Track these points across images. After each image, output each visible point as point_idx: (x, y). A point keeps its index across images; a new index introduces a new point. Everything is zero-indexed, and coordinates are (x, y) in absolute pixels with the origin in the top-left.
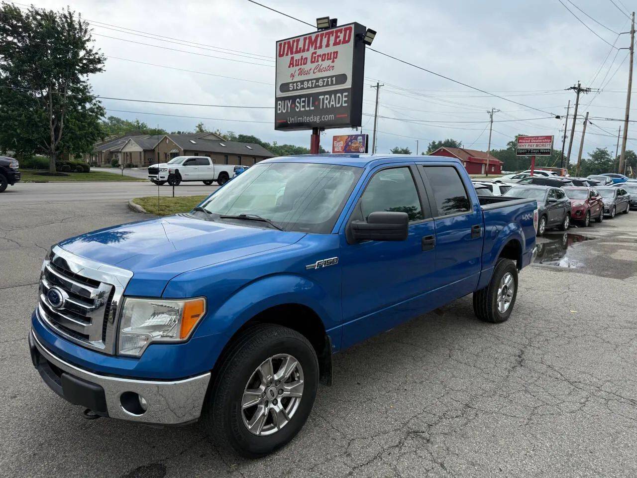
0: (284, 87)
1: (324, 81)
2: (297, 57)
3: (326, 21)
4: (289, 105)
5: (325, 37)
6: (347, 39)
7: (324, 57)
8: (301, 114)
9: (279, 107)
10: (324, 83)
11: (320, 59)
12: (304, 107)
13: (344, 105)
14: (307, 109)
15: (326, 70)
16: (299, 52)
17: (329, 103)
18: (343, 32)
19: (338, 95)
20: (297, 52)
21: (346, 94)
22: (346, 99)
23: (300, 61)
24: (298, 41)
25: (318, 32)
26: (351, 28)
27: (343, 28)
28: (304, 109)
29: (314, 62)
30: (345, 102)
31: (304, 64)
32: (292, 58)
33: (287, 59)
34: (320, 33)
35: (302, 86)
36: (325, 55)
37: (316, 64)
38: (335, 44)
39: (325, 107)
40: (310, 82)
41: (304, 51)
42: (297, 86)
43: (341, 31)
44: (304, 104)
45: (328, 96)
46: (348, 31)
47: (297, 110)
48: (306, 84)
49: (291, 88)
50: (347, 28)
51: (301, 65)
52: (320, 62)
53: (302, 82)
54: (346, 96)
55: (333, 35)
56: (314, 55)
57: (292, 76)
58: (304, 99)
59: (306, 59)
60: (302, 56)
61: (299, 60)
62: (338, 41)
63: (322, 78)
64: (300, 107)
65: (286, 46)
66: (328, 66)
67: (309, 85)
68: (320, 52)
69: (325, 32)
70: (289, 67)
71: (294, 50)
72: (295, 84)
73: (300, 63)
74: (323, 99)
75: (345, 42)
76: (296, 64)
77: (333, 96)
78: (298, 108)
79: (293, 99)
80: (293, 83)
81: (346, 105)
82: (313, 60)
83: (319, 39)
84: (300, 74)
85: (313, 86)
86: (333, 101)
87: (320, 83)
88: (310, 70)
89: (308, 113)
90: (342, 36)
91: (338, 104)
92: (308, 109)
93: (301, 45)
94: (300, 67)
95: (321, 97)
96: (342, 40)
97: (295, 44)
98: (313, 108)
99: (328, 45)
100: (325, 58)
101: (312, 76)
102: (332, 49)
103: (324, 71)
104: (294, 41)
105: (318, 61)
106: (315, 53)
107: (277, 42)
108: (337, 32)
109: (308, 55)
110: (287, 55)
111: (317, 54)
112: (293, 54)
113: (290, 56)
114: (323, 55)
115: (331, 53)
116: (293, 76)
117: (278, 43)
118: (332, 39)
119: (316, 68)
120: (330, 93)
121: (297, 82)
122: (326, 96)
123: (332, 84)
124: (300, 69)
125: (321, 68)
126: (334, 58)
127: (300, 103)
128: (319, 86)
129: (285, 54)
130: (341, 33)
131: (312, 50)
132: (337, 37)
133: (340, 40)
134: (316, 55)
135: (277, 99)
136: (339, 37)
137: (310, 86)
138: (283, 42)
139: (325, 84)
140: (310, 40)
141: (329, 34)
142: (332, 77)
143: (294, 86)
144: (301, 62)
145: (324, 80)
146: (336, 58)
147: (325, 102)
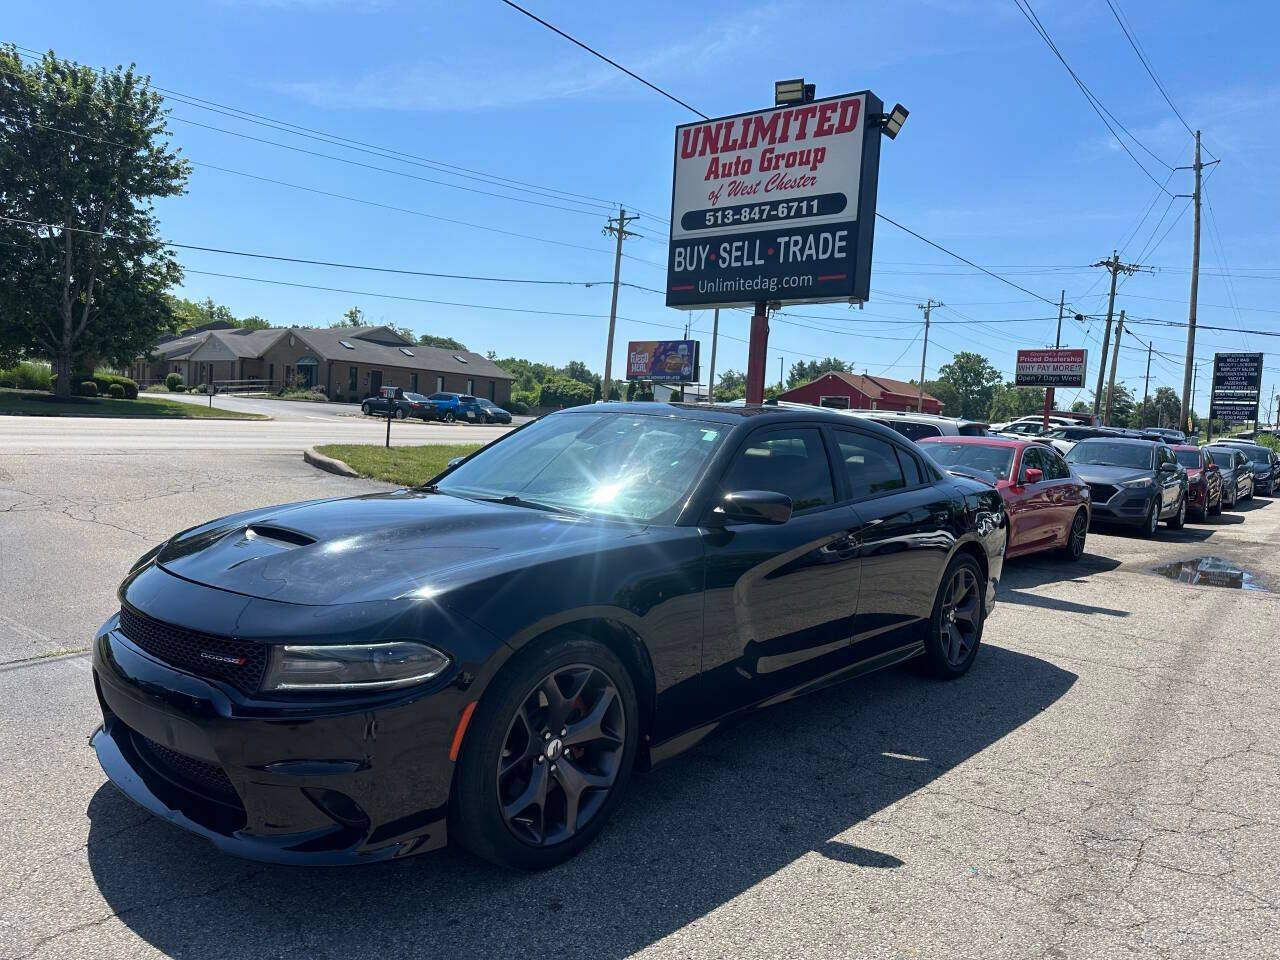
0: (693, 220)
1: (790, 209)
2: (727, 158)
3: (798, 86)
4: (704, 256)
5: (796, 119)
6: (847, 123)
7: (791, 160)
8: (731, 274)
9: (677, 259)
10: (789, 212)
11: (782, 163)
12: (739, 259)
13: (837, 255)
14: (747, 263)
15: (796, 185)
16: (733, 148)
17: (802, 251)
18: (839, 110)
19: (823, 235)
20: (726, 148)
21: (845, 233)
22: (844, 243)
23: (734, 167)
24: (730, 126)
25: (777, 109)
26: (858, 101)
27: (839, 101)
28: (739, 264)
29: (768, 169)
30: (841, 250)
31: (743, 173)
32: (715, 161)
33: (702, 163)
34: (783, 111)
35: (738, 217)
36: (794, 154)
37: (772, 173)
38: (820, 133)
39: (791, 260)
40: (757, 209)
41: (743, 146)
42: (724, 216)
43: (833, 108)
44: (739, 253)
45: (799, 238)
46: (850, 109)
47: (723, 266)
48: (747, 214)
49: (709, 220)
50: (849, 102)
51: (736, 174)
52: (782, 170)
53: (737, 210)
54: (842, 239)
55: (813, 116)
56: (768, 155)
57: (714, 196)
58: (741, 244)
59: (749, 162)
60: (739, 158)
61: (731, 164)
62: (826, 127)
63: (787, 201)
64: (729, 258)
65: (701, 135)
66: (801, 178)
67: (752, 216)
68: (781, 149)
69: (794, 109)
70: (707, 178)
71: (720, 144)
72: (719, 214)
73: (733, 171)
74: (787, 244)
75: (842, 129)
76: (724, 170)
77: (811, 237)
78: (724, 262)
79: (715, 243)
80: (716, 211)
81: (843, 255)
82: (766, 165)
83: (781, 122)
84: (733, 192)
85: (764, 217)
86: (810, 248)
87: (782, 210)
88: (758, 185)
89: (750, 273)
90: (835, 118)
91: (824, 252)
92: (750, 263)
93: (737, 133)
94: (732, 178)
95: (782, 240)
96: (836, 126)
97: (723, 132)
98: (762, 262)
99: (801, 135)
100: (794, 161)
101: (761, 197)
102: (811, 143)
103: (792, 187)
104: (719, 128)
105: (777, 167)
106: (771, 151)
107: (678, 127)
108: (824, 109)
109: (754, 154)
110: (702, 153)
111: (776, 153)
112: (717, 152)
113: (709, 156)
114: (790, 155)
115: (809, 151)
116: (717, 197)
117: (681, 131)
118: (812, 124)
119: (772, 181)
120: (804, 232)
121: (724, 210)
122: (794, 238)
123: (810, 213)
124: (735, 182)
125: (785, 180)
126: (816, 160)
127: (730, 253)
128: (776, 218)
129: (697, 153)
130: (834, 111)
131: (763, 144)
132: (824, 119)
133: (832, 126)
134: (773, 156)
135: (674, 245)
136: (829, 119)
137: (757, 217)
138: (693, 128)
139: (792, 214)
140: (759, 126)
141: (805, 113)
142: (810, 199)
143: (716, 218)
144: (737, 169)
145: (791, 204)
146: (821, 161)
147: (792, 249)
